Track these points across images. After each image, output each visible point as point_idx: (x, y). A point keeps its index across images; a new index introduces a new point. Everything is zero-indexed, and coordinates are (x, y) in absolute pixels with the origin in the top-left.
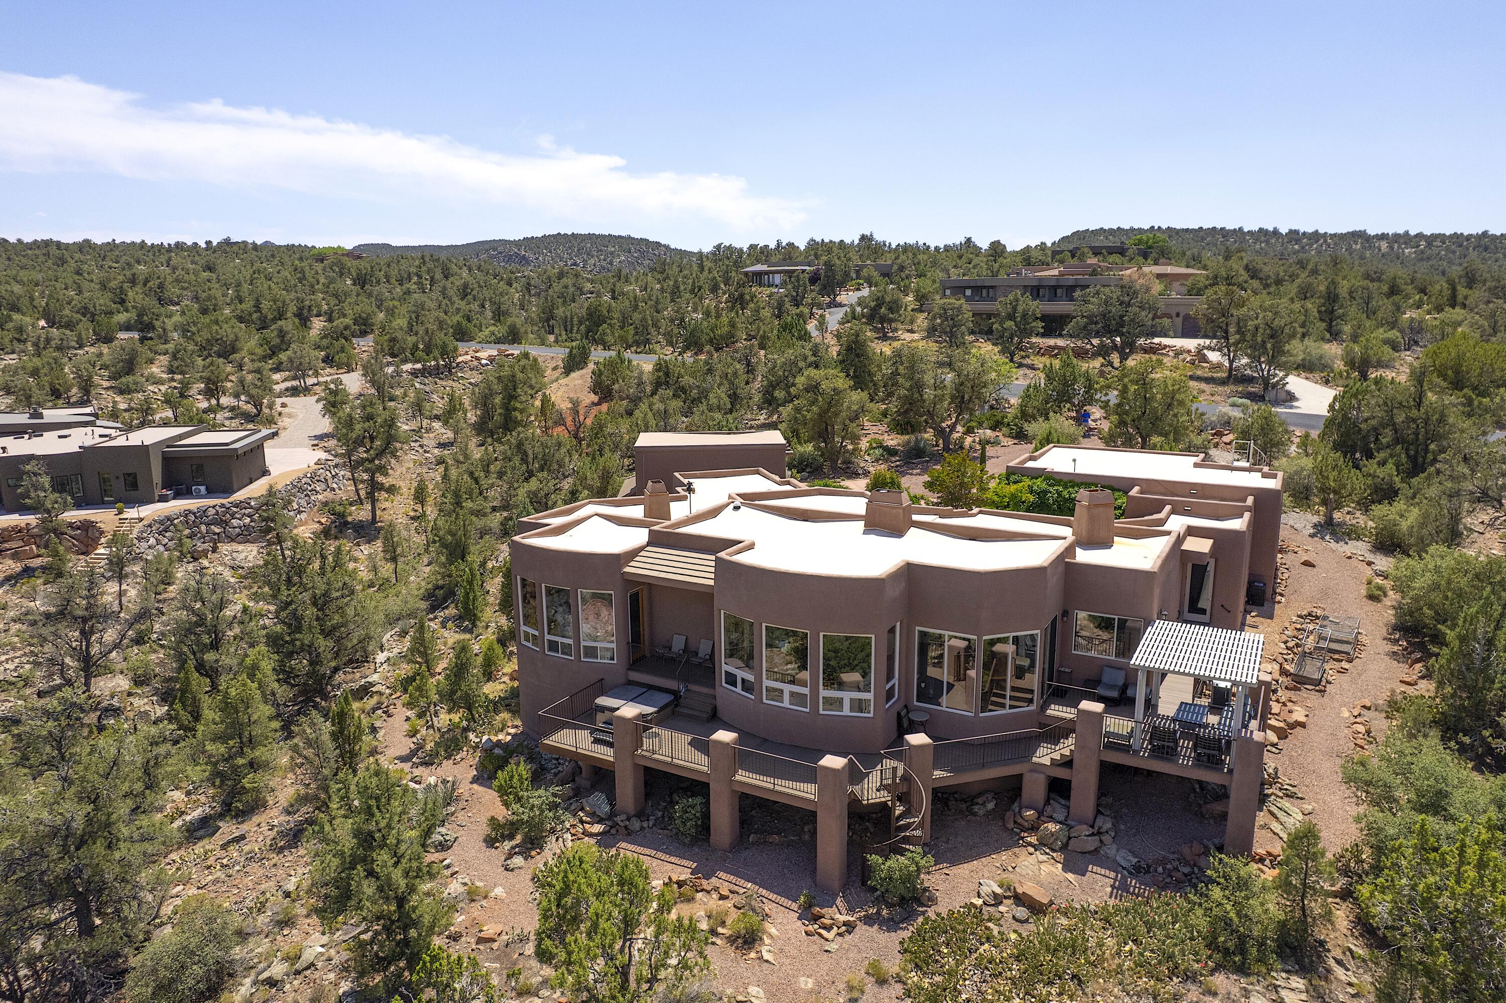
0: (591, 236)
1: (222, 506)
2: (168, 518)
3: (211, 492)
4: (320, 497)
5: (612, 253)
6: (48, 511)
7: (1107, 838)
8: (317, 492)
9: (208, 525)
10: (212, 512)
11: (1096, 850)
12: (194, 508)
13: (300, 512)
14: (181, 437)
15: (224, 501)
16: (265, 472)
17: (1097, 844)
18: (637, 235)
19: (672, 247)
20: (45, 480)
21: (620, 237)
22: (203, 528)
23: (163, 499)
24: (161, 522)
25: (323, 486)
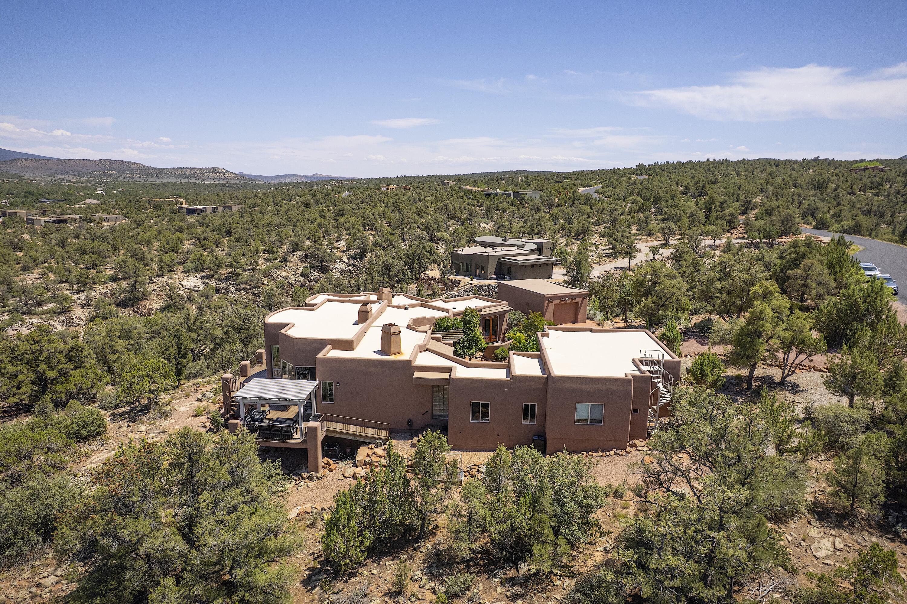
16: (550, 277)
23: (491, 279)
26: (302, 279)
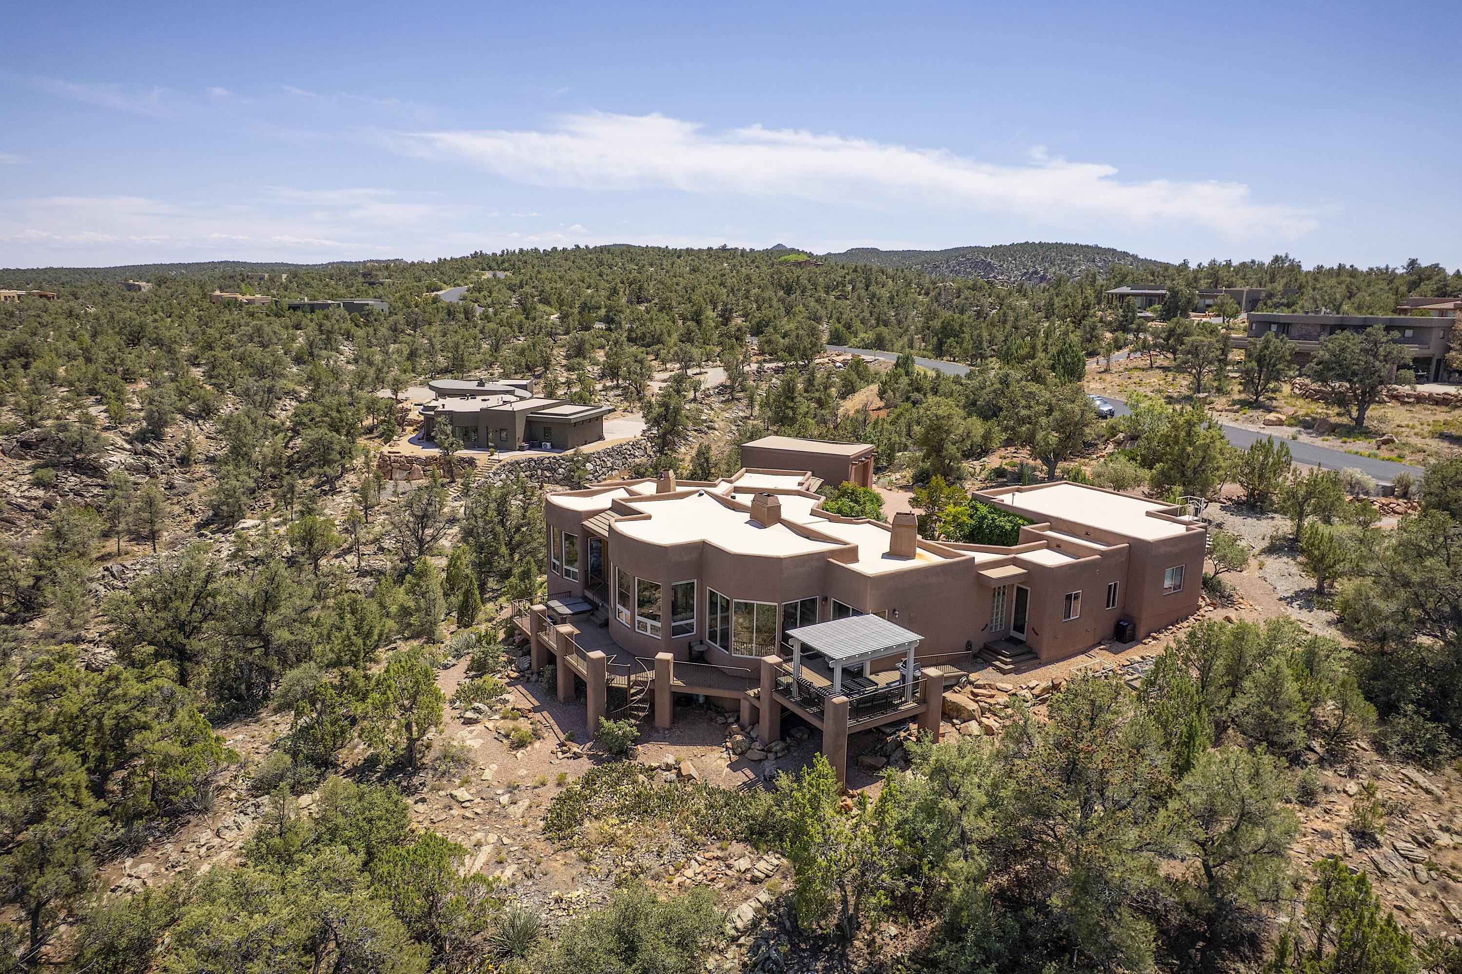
0: (1058, 246)
1: (554, 458)
2: (517, 462)
3: (554, 448)
4: (637, 460)
5: (1073, 262)
6: (447, 449)
7: (771, 756)
8: (635, 456)
9: (542, 470)
10: (547, 461)
11: (760, 761)
12: (535, 457)
13: (612, 469)
14: (544, 407)
15: (556, 455)
16: (601, 438)
17: (762, 757)
18: (1104, 245)
19: (1141, 257)
20: (449, 429)
21: (1087, 246)
22: (539, 472)
23: (521, 449)
24: (512, 464)
25: (642, 453)
26: (41, 493)
